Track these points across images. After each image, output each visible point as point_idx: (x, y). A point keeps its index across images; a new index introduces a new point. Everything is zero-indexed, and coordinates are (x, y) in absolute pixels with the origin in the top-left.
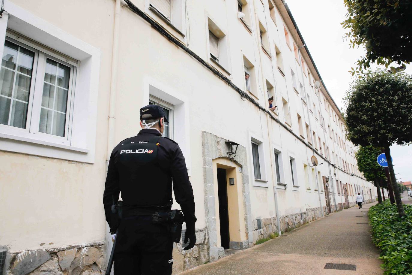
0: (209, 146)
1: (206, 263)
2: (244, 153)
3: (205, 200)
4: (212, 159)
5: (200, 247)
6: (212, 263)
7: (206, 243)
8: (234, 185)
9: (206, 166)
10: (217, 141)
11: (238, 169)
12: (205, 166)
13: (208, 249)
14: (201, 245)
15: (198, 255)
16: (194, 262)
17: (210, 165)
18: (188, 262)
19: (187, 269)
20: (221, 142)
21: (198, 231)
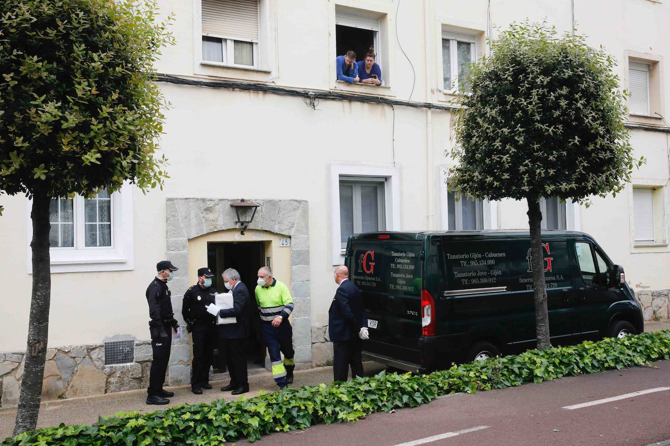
2: (298, 213)
4: (187, 239)
6: (171, 387)
10: (205, 207)
11: (277, 242)
14: (148, 363)
15: (140, 375)
16: (131, 383)
17: (181, 249)
18: (117, 382)
19: (114, 392)
20: (217, 207)
21: (142, 344)
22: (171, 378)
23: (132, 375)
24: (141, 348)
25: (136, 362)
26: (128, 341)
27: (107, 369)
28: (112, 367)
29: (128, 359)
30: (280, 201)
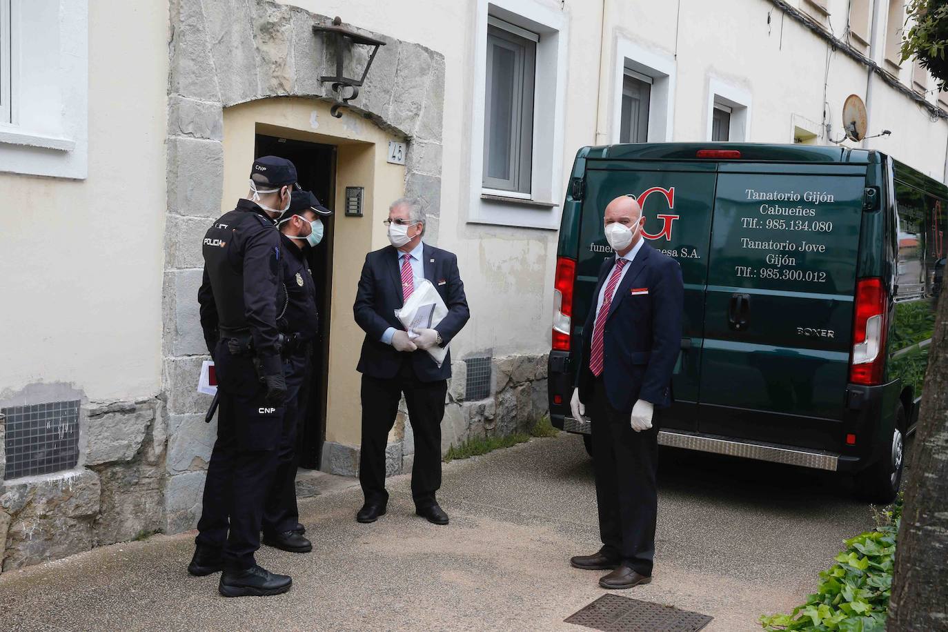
0: (209, 46)
1: (143, 535)
2: (428, 80)
3: (164, 283)
4: (219, 105)
5: (114, 474)
6: (172, 538)
7: (152, 459)
8: (360, 216)
9: (182, 138)
10: (262, 21)
11: (383, 150)
12: (173, 137)
13: (162, 481)
14: (117, 469)
15: (97, 508)
16: (73, 534)
17: (208, 133)
18: (36, 534)
19: (28, 565)
20: (286, 28)
21: (106, 413)
22: (172, 511)
23: (77, 507)
24: (102, 425)
25: (88, 467)
26: (64, 404)
27: (9, 494)
28: (25, 486)
29: (63, 459)
30: (401, 42)
